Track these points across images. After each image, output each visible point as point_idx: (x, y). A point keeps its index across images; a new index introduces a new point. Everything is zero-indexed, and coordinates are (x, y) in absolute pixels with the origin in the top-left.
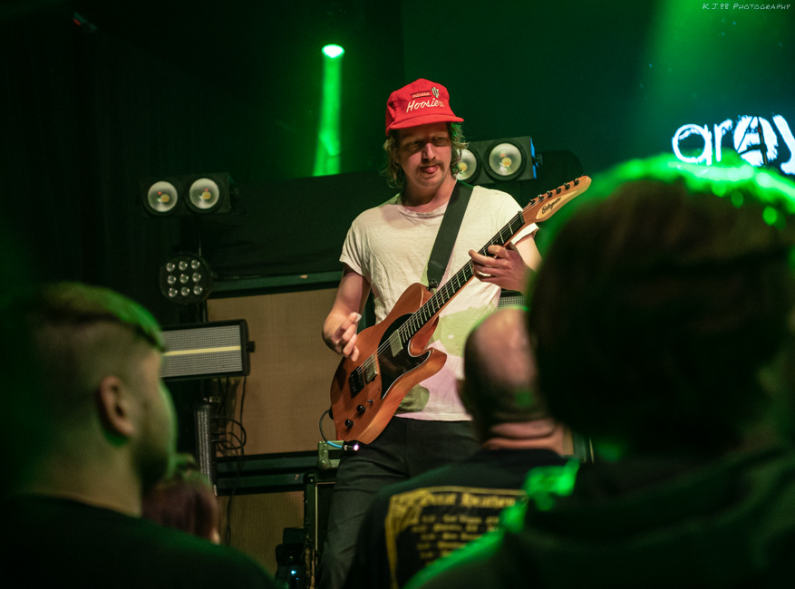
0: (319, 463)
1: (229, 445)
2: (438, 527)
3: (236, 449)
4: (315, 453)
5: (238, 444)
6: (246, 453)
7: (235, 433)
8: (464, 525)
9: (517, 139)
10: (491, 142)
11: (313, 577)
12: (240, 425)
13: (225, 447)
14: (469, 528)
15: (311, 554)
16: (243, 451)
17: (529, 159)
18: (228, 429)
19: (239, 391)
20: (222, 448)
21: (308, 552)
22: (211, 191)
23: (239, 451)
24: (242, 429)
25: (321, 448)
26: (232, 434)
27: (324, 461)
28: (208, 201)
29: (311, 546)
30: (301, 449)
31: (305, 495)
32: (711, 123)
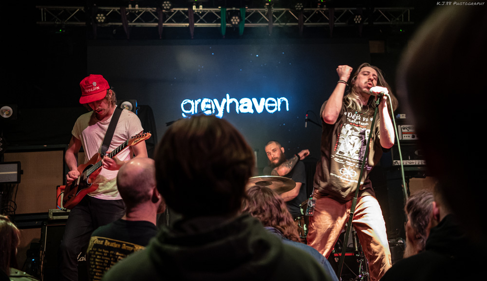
0: (49, 218)
1: (8, 210)
2: (97, 253)
3: (12, 212)
4: (47, 213)
5: (13, 210)
6: (16, 213)
7: (12, 205)
8: (103, 253)
9: (131, 100)
10: (121, 101)
11: (42, 262)
12: (14, 202)
13: (7, 211)
14: (105, 254)
15: (42, 253)
16: (15, 213)
17: (135, 108)
18: (9, 204)
19: (15, 189)
20: (5, 211)
21: (41, 252)
22: (9, 112)
23: (13, 213)
24: (15, 204)
25: (50, 212)
26: (10, 206)
27: (51, 217)
28: (7, 115)
29: (43, 250)
30: (39, 212)
31: (42, 230)
32: (194, 100)
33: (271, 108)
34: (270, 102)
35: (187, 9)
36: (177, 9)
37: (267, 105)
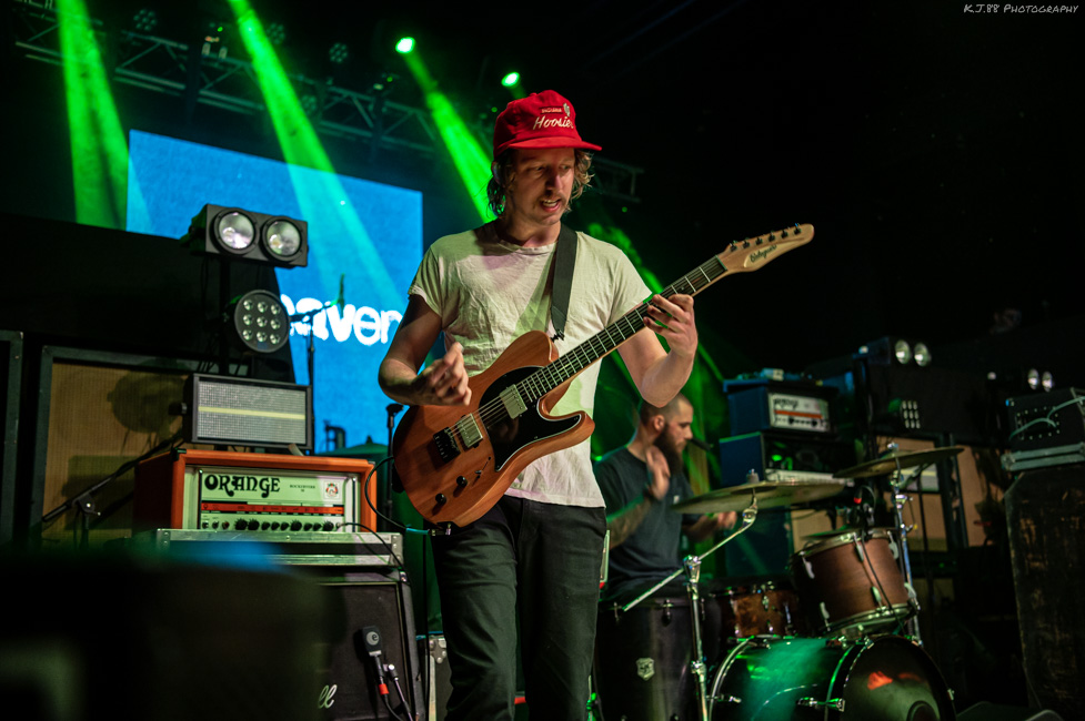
33: (368, 333)
34: (366, 318)
35: (184, 47)
36: (160, 41)
37: (360, 325)
